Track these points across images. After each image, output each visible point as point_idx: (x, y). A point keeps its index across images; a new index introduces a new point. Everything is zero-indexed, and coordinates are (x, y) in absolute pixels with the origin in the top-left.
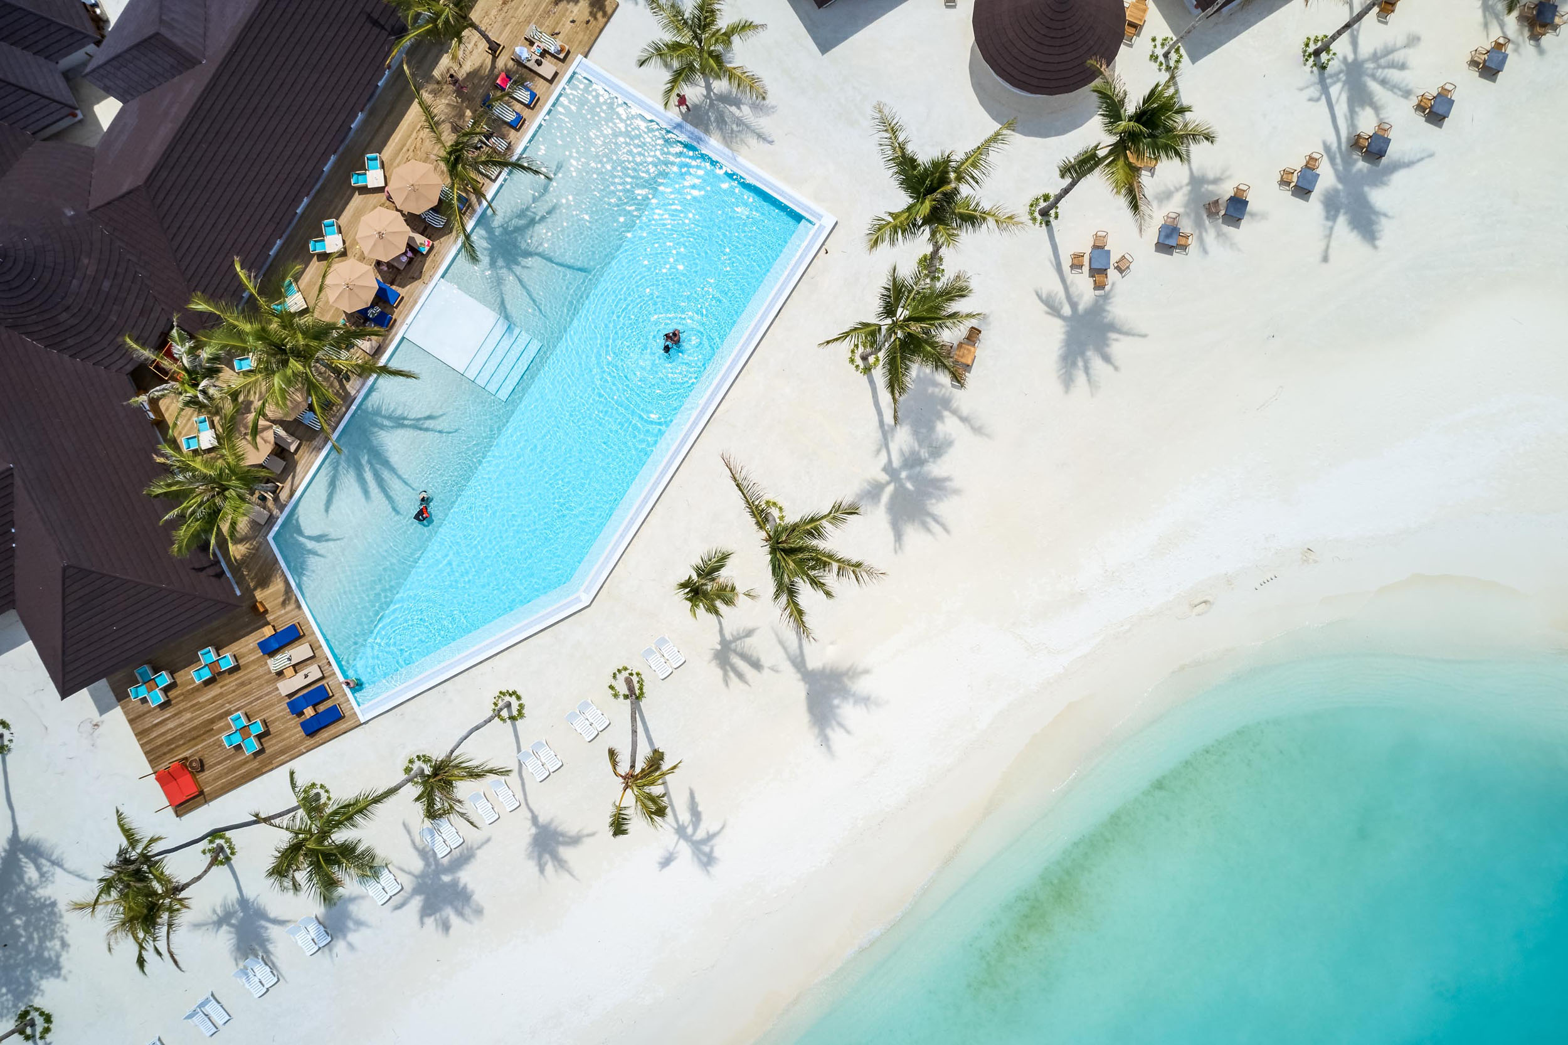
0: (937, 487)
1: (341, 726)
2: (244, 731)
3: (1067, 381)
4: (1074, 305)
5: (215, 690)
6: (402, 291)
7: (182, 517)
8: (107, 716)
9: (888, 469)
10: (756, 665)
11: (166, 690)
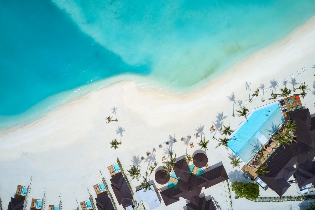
0: (218, 117)
1: (280, 101)
2: (290, 102)
3: (203, 126)
4: (201, 133)
5: (292, 106)
6: (267, 144)
7: (294, 124)
8: (304, 106)
9: (222, 119)
10: (238, 102)
11: (298, 107)
